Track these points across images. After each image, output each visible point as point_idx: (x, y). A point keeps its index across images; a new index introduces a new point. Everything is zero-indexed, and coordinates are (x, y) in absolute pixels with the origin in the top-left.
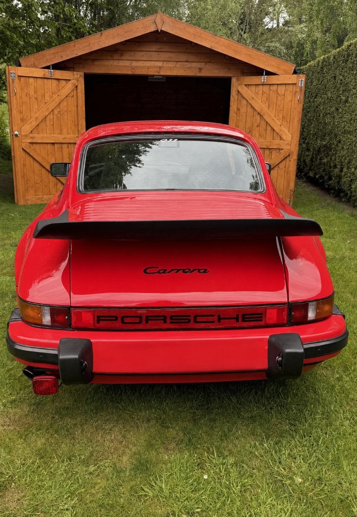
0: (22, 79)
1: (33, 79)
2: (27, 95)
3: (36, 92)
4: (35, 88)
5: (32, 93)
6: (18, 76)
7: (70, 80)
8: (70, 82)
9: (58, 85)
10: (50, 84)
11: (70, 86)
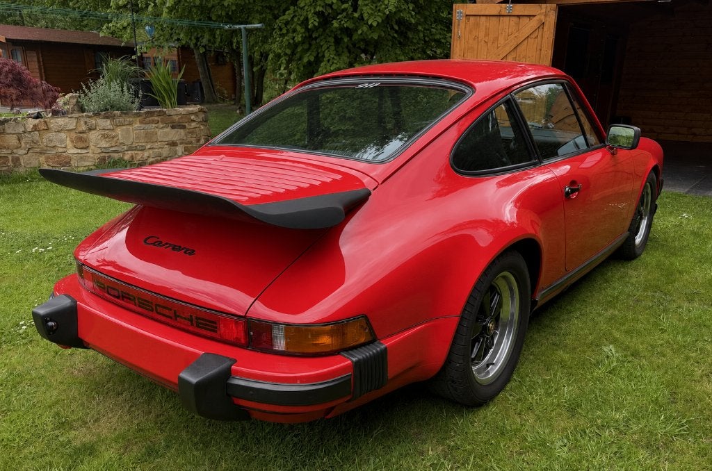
0: (472, 18)
1: (484, 18)
2: (476, 38)
3: (487, 35)
4: (486, 29)
5: (482, 34)
6: (467, 15)
7: (534, 16)
8: (535, 18)
9: (518, 24)
10: (508, 23)
11: (534, 23)
